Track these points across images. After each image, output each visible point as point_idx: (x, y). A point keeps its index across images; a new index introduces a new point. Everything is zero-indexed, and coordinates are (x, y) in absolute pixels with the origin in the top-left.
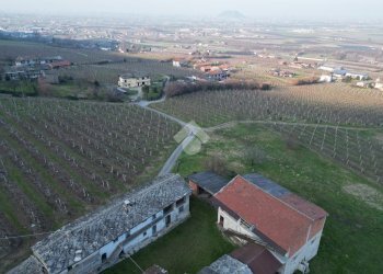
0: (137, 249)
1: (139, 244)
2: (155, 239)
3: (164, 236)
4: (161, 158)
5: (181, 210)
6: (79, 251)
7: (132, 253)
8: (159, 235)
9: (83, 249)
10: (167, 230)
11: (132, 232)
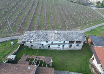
0: (54, 49)
1: (56, 48)
2: (62, 49)
3: (66, 50)
4: (86, 26)
5: (78, 45)
6: (34, 39)
7: (52, 49)
8: (64, 49)
9: (35, 39)
10: (68, 49)
11: (54, 42)
